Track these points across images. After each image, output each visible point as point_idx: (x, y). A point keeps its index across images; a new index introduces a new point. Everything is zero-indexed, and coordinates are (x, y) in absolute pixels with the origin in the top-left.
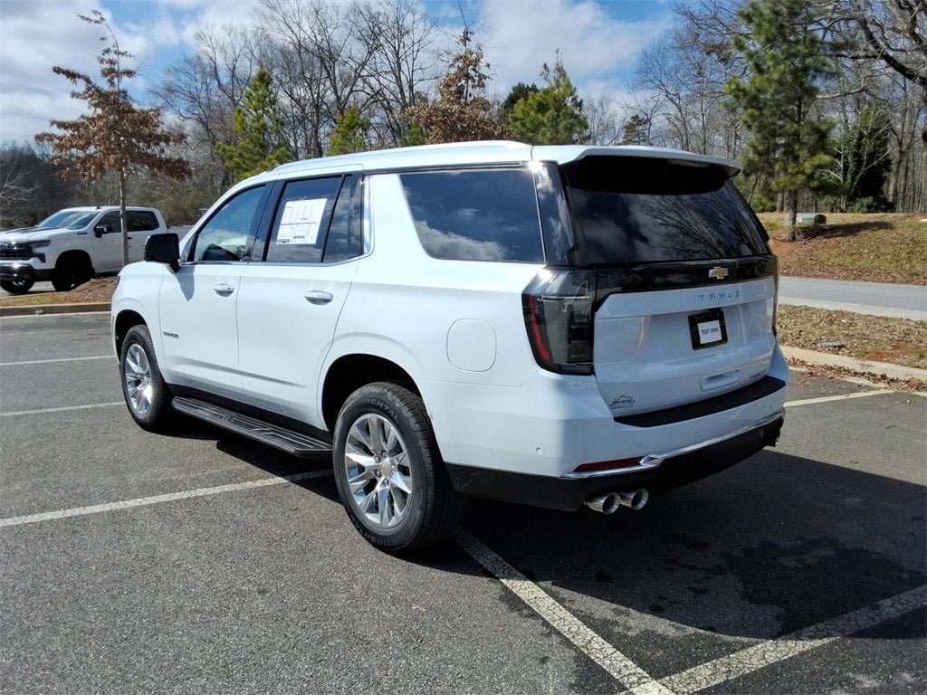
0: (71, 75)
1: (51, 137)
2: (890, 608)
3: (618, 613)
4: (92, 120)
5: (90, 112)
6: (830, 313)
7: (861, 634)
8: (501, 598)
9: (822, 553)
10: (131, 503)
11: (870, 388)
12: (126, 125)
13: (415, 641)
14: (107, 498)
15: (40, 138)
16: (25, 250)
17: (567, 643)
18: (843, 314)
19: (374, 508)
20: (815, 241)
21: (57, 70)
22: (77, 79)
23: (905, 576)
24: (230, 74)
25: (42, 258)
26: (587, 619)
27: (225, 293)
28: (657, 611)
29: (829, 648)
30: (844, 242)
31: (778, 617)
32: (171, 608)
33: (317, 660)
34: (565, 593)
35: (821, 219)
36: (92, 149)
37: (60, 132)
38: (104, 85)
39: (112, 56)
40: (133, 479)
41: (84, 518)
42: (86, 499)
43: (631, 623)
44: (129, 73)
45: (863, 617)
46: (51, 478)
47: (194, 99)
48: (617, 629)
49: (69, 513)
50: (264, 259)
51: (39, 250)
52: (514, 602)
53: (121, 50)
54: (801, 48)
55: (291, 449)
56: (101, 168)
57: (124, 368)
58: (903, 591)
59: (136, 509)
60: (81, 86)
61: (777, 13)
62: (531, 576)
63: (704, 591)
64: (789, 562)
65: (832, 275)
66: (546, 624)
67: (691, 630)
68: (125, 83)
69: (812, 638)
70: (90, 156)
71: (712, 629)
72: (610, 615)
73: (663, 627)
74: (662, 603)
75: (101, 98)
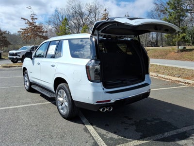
0: (25, 19)
1: (20, 32)
2: (166, 134)
3: (107, 133)
4: (29, 28)
5: (28, 27)
6: (180, 68)
7: (158, 140)
8: (84, 129)
9: (157, 121)
10: (18, 106)
11: (184, 85)
12: (35, 29)
13: (62, 137)
14: (15, 105)
15: (18, 32)
16: (16, 54)
17: (93, 139)
18: (183, 69)
19: (62, 109)
20: (183, 53)
21: (22, 18)
23: (173, 127)
25: (19, 56)
26: (100, 134)
27: (39, 64)
28: (115, 133)
29: (149, 143)
30: (189, 53)
31: (141, 135)
32: (17, 128)
33: (41, 140)
34: (97, 128)
35: (185, 48)
36: (29, 34)
37: (22, 31)
38: (31, 21)
39: (33, 15)
40: (21, 101)
41: (8, 109)
42: (10, 105)
43: (109, 135)
44: (36, 19)
45: (159, 136)
46: (6, 101)
47: (54, 23)
48: (105, 136)
49: (6, 108)
50: (46, 57)
51: (18, 54)
52: (86, 130)
53: (35, 14)
54: (179, 11)
55: (49, 96)
56: (30, 38)
57: (24, 79)
58: (171, 131)
59: (19, 108)
60: (27, 21)
61: (175, 3)
62: (92, 124)
63: (127, 129)
64: (149, 123)
65: (186, 60)
66: (91, 135)
67: (121, 137)
68: (35, 21)
69: (146, 140)
70: (28, 36)
71: (125, 137)
72: (105, 133)
73: (115, 136)
74: (117, 131)
75: (31, 24)
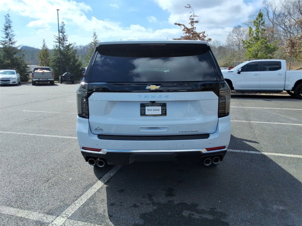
0: (179, 25)
3: (102, 200)
17: (75, 201)
21: (176, 24)
22: (181, 26)
24: (273, 13)
34: (104, 190)
39: (192, 17)
44: (197, 22)
48: (92, 204)
53: (195, 15)
68: (195, 25)
72: (98, 200)
75: (188, 31)
